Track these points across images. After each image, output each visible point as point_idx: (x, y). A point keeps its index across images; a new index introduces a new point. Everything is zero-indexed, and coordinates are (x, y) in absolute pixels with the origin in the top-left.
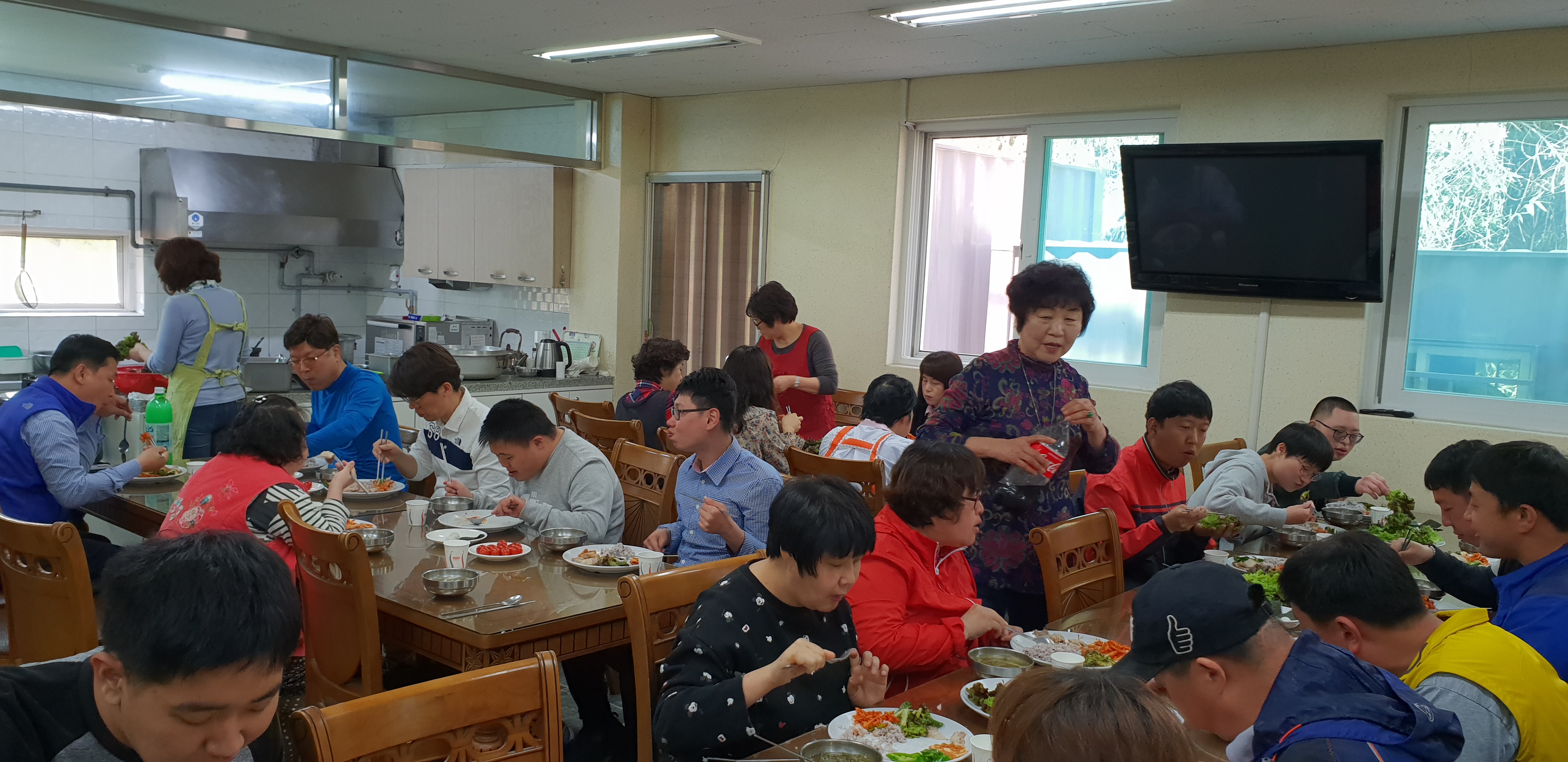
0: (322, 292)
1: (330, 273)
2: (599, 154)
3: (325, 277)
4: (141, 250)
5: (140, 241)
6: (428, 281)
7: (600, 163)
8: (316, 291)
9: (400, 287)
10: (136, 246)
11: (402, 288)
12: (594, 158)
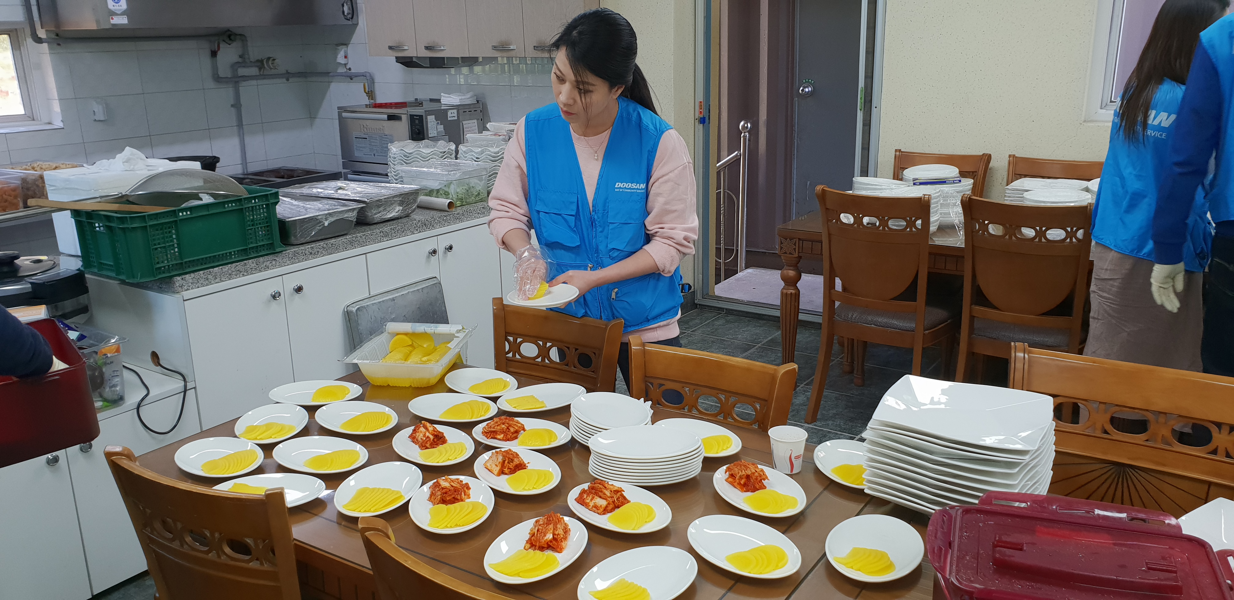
0: (260, 82)
1: (269, 58)
3: (263, 64)
4: (45, 45)
5: (42, 34)
6: (395, 60)
8: (254, 82)
9: (350, 69)
10: (39, 40)
11: (353, 71)
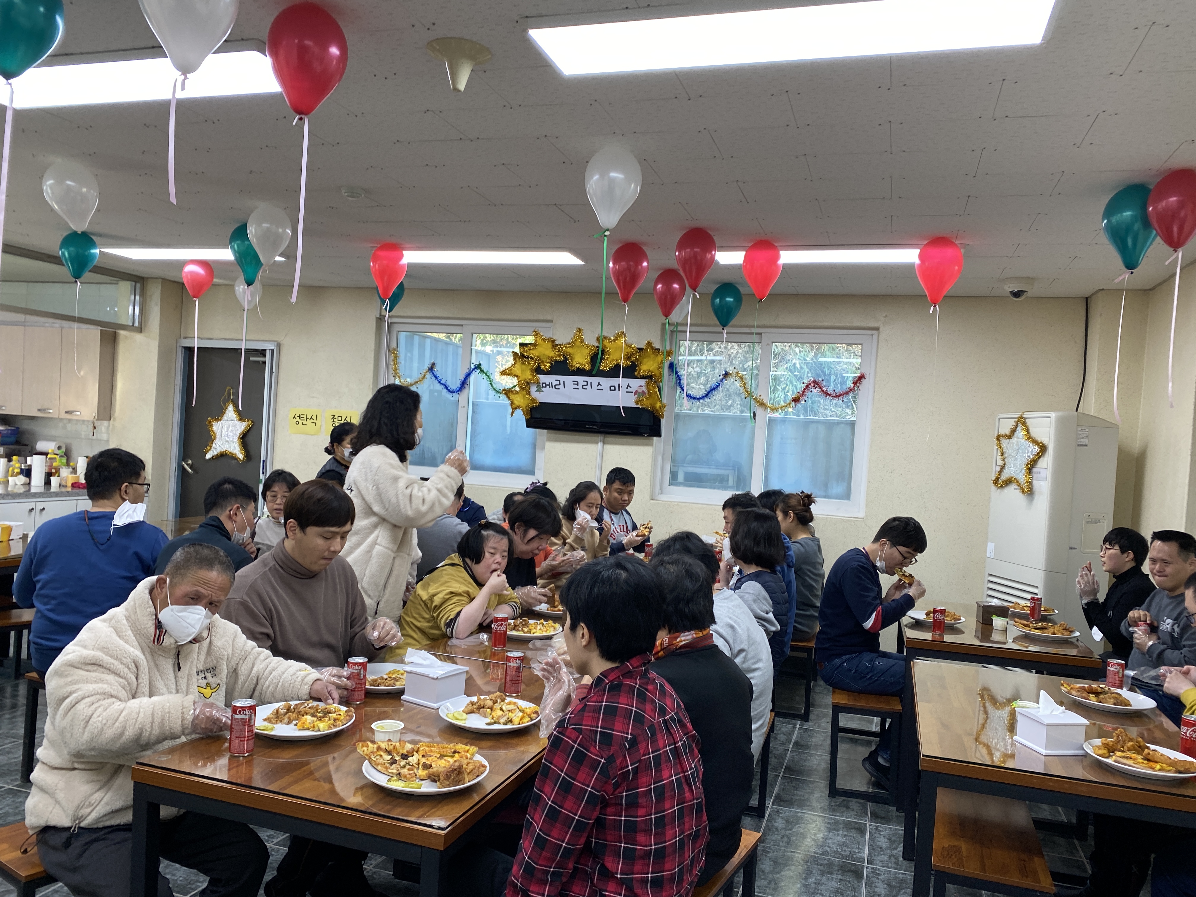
2: (140, 323)
7: (141, 328)
12: (136, 324)
